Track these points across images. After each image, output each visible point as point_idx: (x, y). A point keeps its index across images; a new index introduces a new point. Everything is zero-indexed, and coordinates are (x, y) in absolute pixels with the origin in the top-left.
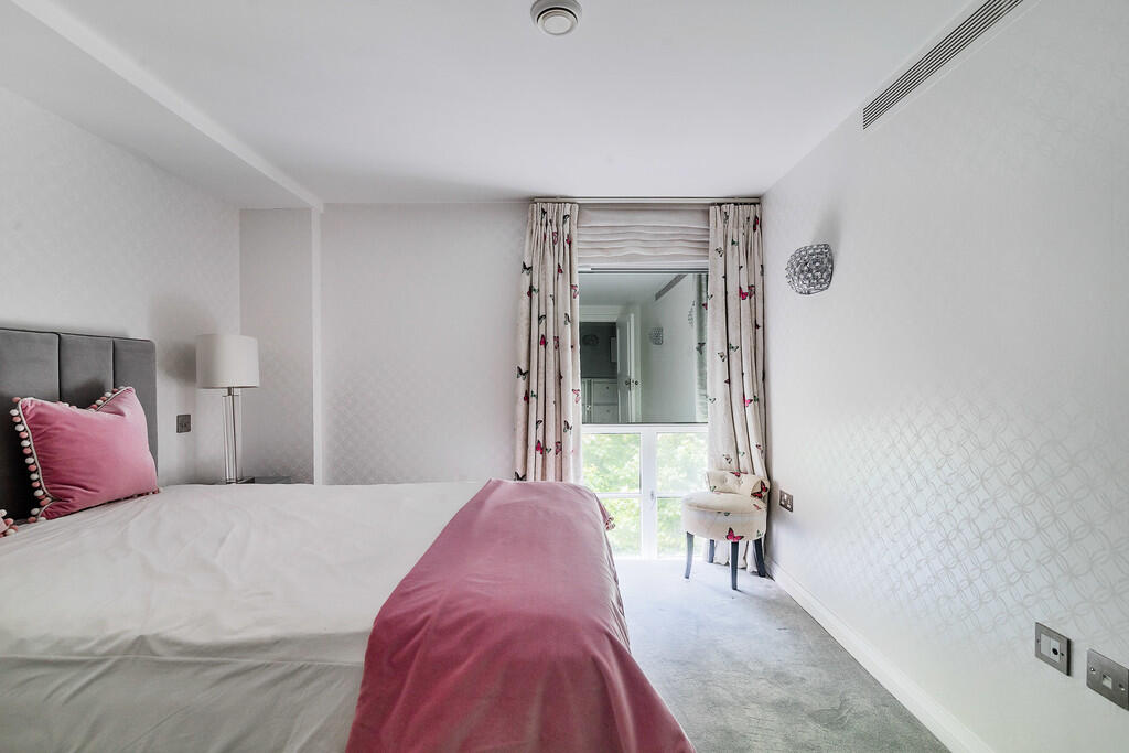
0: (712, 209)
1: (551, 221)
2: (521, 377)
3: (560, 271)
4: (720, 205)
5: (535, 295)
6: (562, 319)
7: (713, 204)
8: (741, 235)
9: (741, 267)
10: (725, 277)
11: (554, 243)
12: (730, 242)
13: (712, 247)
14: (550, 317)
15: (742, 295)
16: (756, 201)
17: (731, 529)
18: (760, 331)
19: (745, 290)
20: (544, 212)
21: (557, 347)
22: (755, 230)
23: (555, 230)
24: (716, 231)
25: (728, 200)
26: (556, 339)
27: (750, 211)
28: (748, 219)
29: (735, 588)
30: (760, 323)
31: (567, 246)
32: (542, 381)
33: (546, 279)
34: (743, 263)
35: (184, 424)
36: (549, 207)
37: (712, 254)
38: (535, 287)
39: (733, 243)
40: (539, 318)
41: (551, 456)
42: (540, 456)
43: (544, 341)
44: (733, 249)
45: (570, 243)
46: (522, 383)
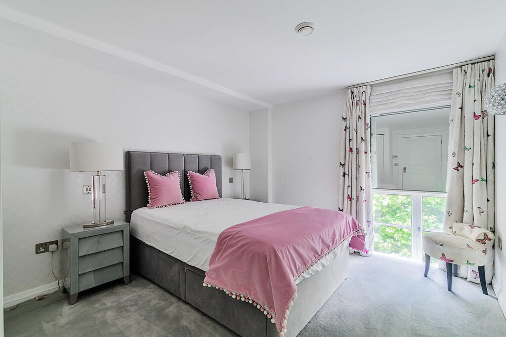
0: (455, 71)
1: (356, 96)
2: (341, 166)
3: (359, 118)
4: (461, 66)
5: (348, 130)
6: (360, 139)
7: (457, 67)
8: (476, 81)
9: (475, 101)
10: (461, 108)
11: (357, 106)
12: (467, 86)
13: (454, 92)
14: (354, 139)
15: (476, 117)
16: (491, 58)
17: (443, 254)
18: (490, 138)
19: (478, 113)
20: (352, 92)
21: (357, 153)
22: (488, 76)
23: (358, 99)
24: (457, 82)
25: (467, 63)
26: (357, 149)
27: (485, 66)
28: (483, 70)
29: (450, 290)
30: (491, 133)
31: (363, 106)
32: (350, 168)
33: (353, 123)
34: (478, 97)
35: (231, 180)
36: (355, 90)
37: (454, 95)
38: (348, 127)
39: (470, 87)
40: (350, 140)
41: (354, 201)
42: (349, 202)
43: (351, 150)
44: (469, 91)
45: (365, 105)
46: (342, 169)
